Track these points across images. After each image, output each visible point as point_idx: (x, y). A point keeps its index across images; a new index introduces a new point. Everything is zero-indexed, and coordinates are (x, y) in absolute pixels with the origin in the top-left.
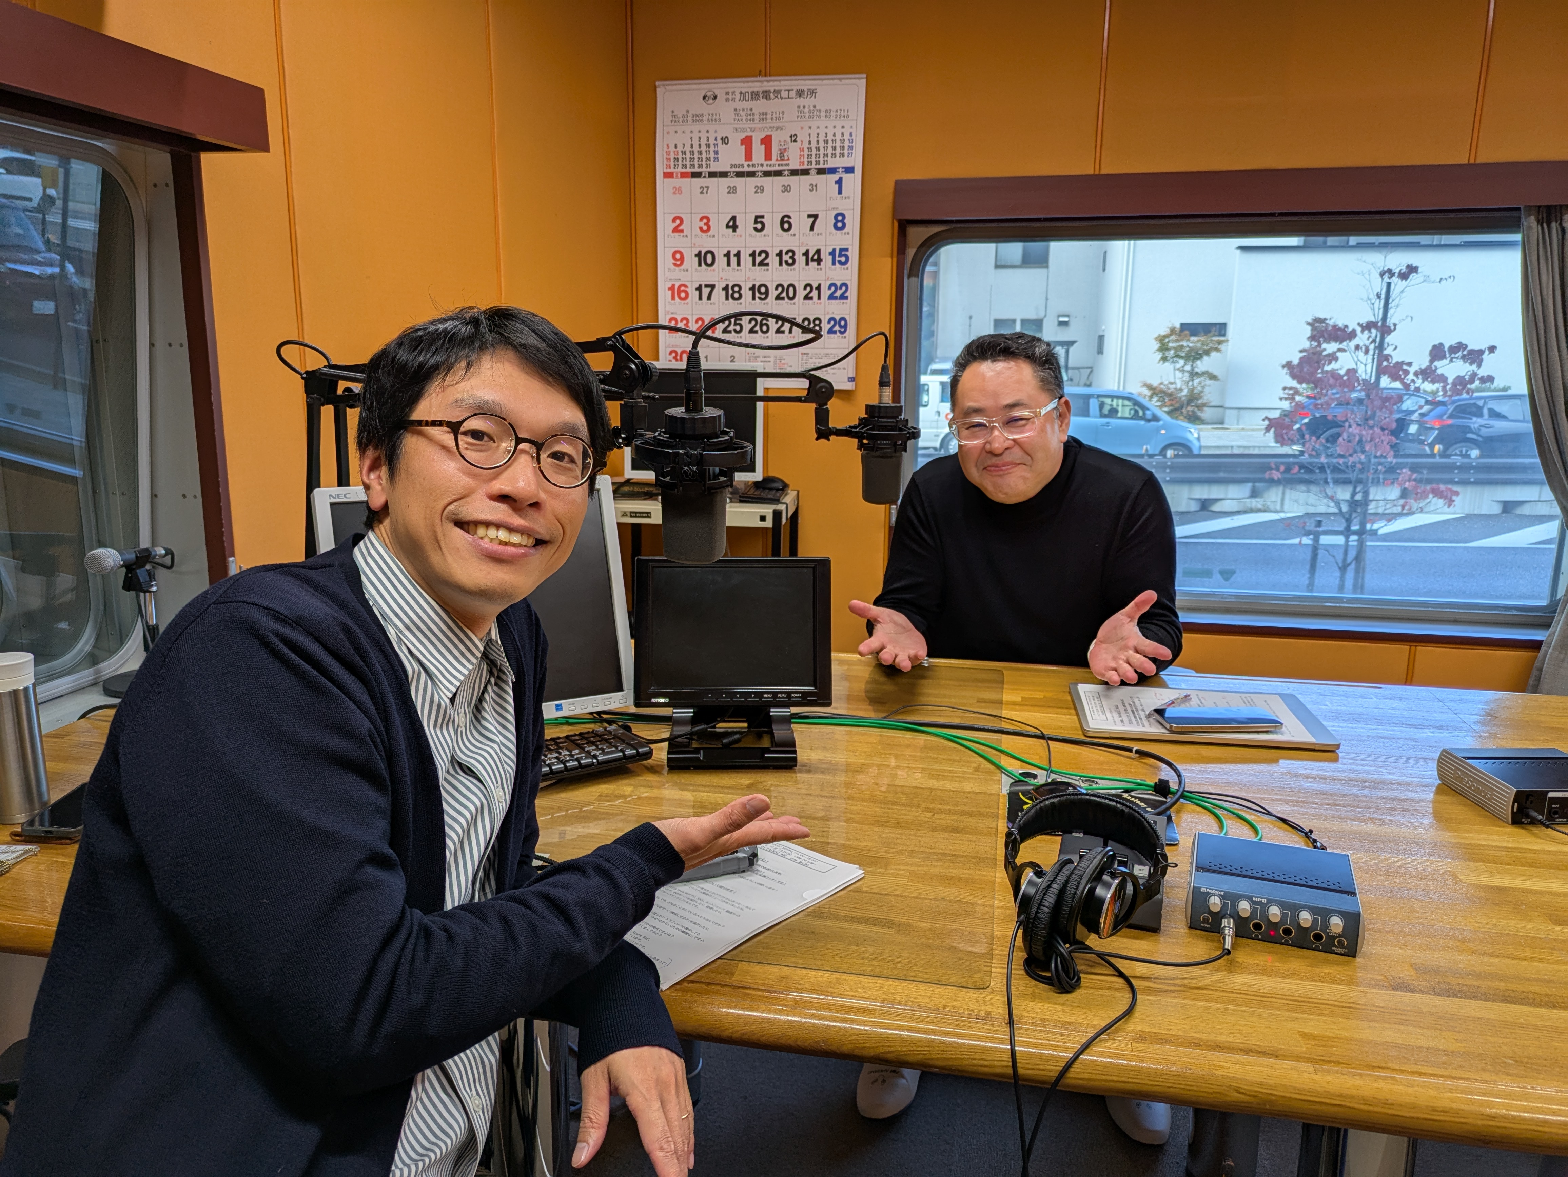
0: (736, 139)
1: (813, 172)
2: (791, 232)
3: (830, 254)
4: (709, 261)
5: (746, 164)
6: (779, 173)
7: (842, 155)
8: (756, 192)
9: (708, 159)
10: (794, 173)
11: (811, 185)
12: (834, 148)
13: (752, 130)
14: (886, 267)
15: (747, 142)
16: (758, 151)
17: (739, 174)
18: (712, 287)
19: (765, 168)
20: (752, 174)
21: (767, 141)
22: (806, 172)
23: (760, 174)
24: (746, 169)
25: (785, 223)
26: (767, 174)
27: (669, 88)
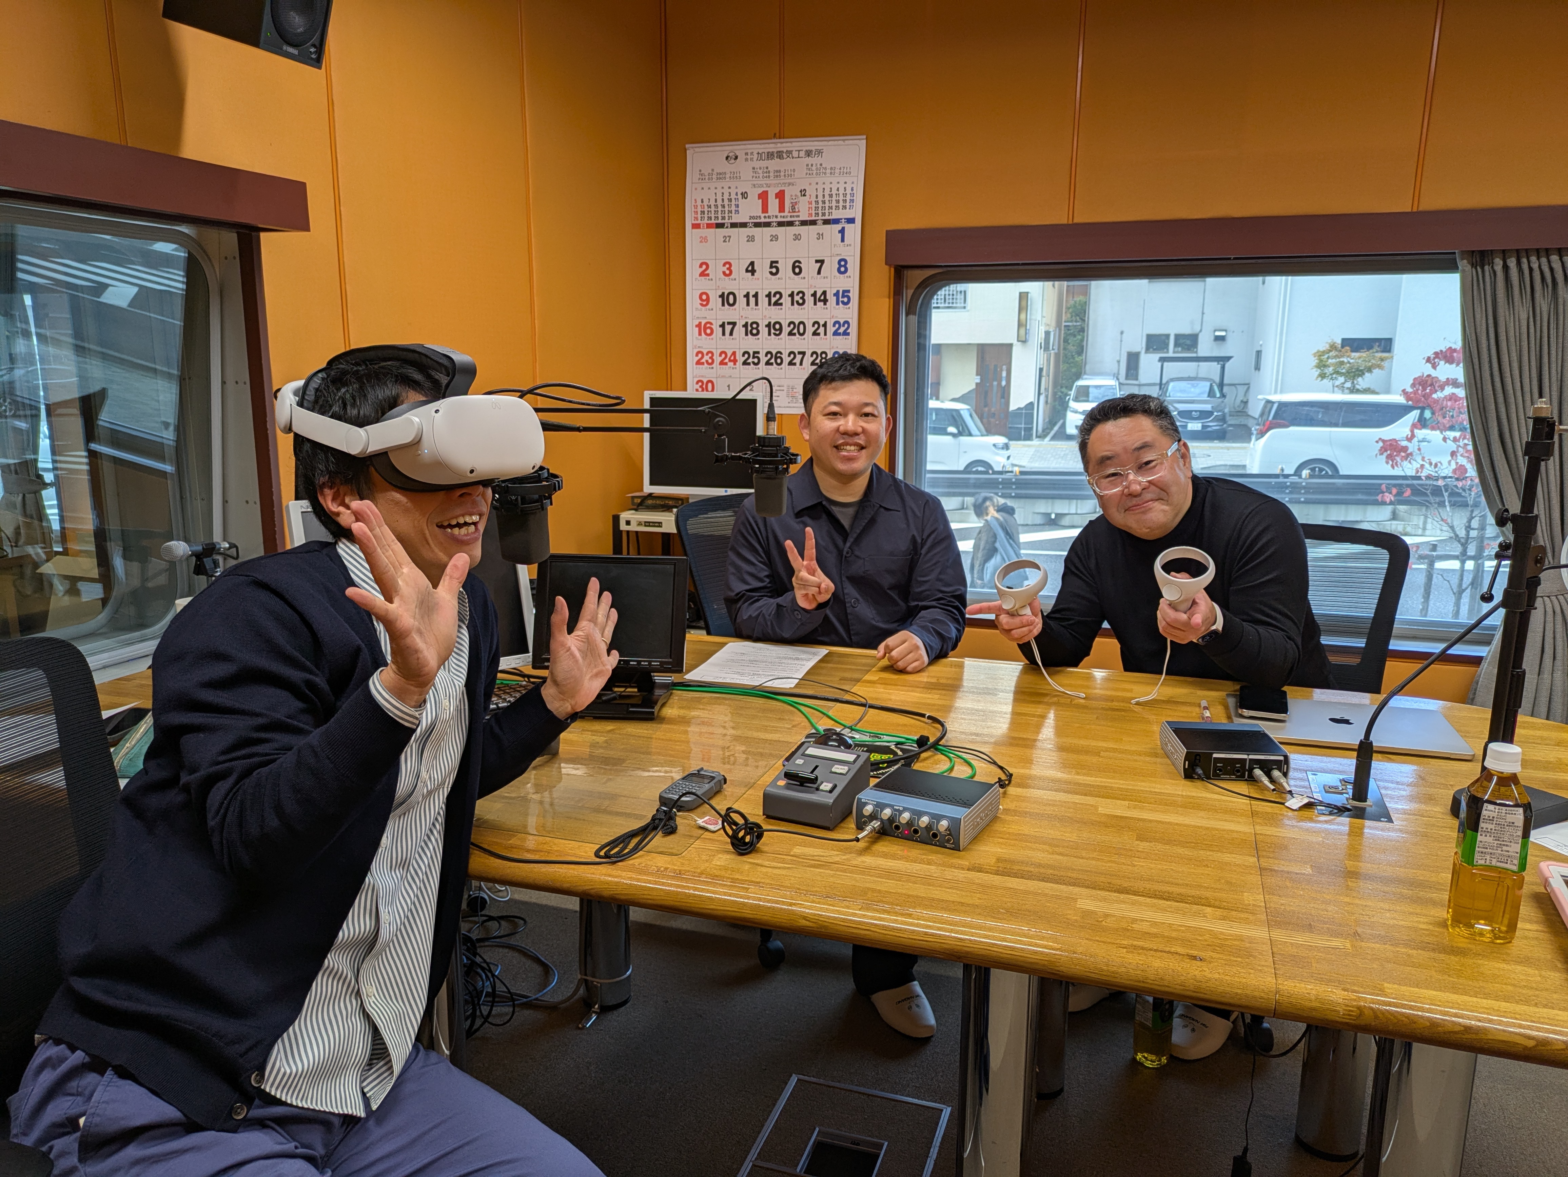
0: (753, 194)
1: (820, 222)
2: (802, 275)
3: (834, 295)
4: (731, 301)
5: (762, 215)
6: (791, 224)
7: (845, 207)
8: (771, 240)
9: (730, 212)
10: (804, 223)
11: (818, 234)
12: (838, 201)
13: (768, 186)
14: (883, 306)
15: (764, 196)
16: (773, 204)
17: (757, 225)
18: (734, 324)
19: (779, 219)
20: (768, 225)
21: (780, 195)
22: (813, 223)
23: (775, 224)
24: (763, 220)
25: (797, 268)
26: (781, 224)
27: (697, 150)
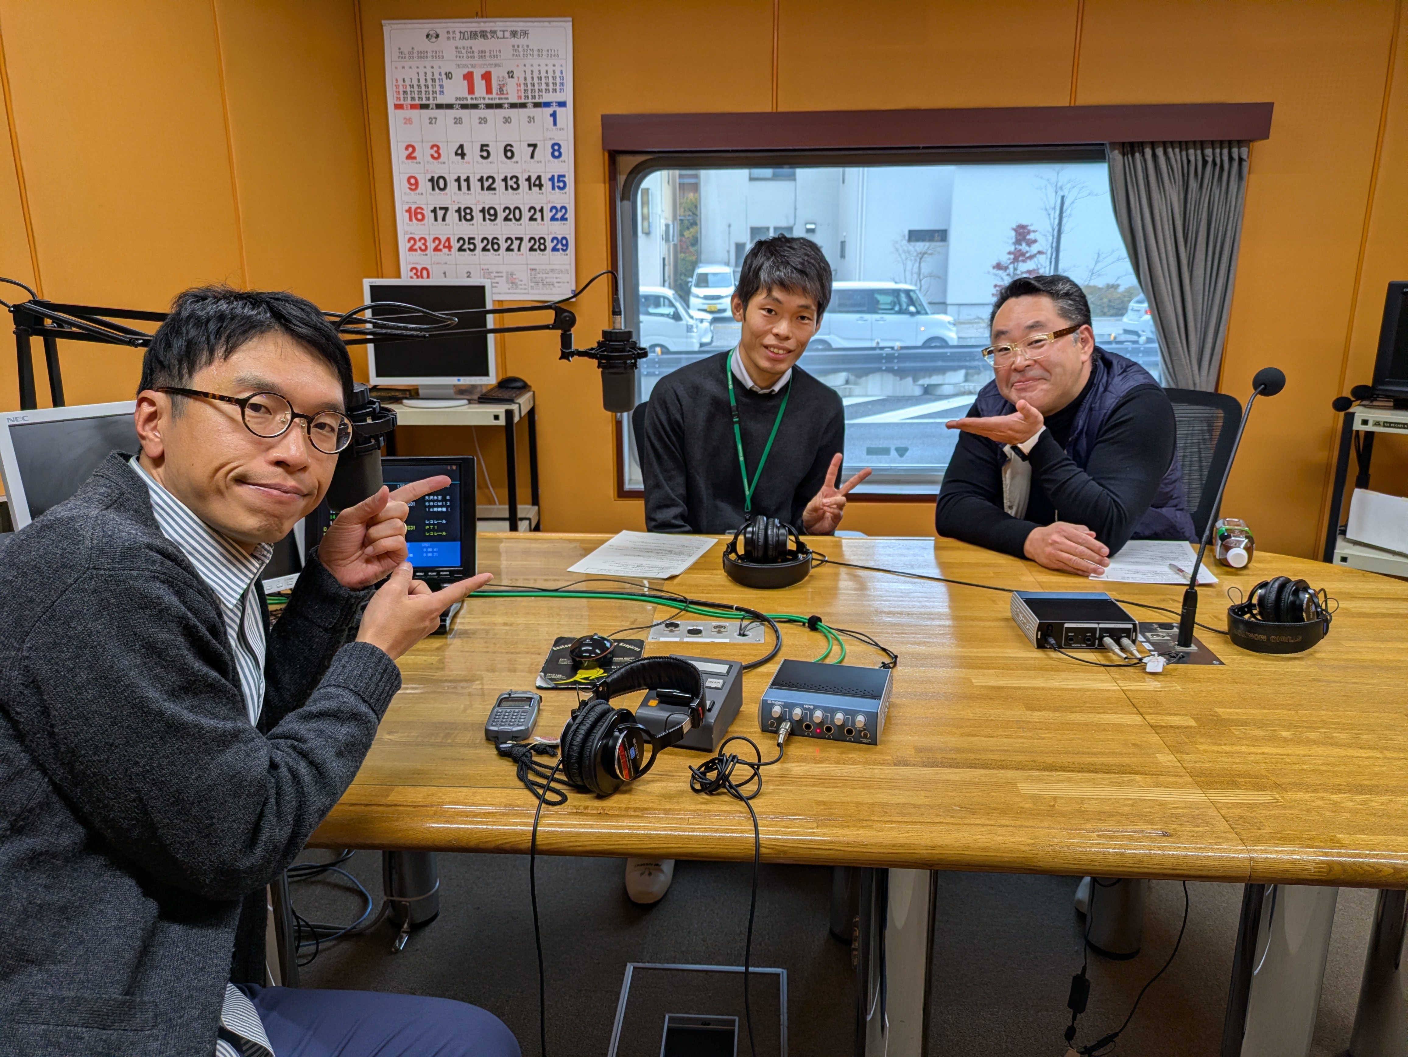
0: (458, 74)
1: (530, 105)
2: (514, 159)
3: (550, 180)
4: (442, 185)
5: (469, 97)
6: (499, 106)
7: (555, 90)
8: (480, 123)
9: (434, 92)
10: (513, 106)
11: (529, 117)
12: (547, 84)
13: (472, 66)
14: (599, 192)
15: (469, 77)
16: (480, 85)
17: (464, 107)
18: (446, 209)
19: (487, 101)
20: (475, 106)
21: (487, 77)
22: (523, 106)
23: (483, 106)
24: (470, 102)
25: (508, 151)
26: (489, 106)
27: (394, 26)
